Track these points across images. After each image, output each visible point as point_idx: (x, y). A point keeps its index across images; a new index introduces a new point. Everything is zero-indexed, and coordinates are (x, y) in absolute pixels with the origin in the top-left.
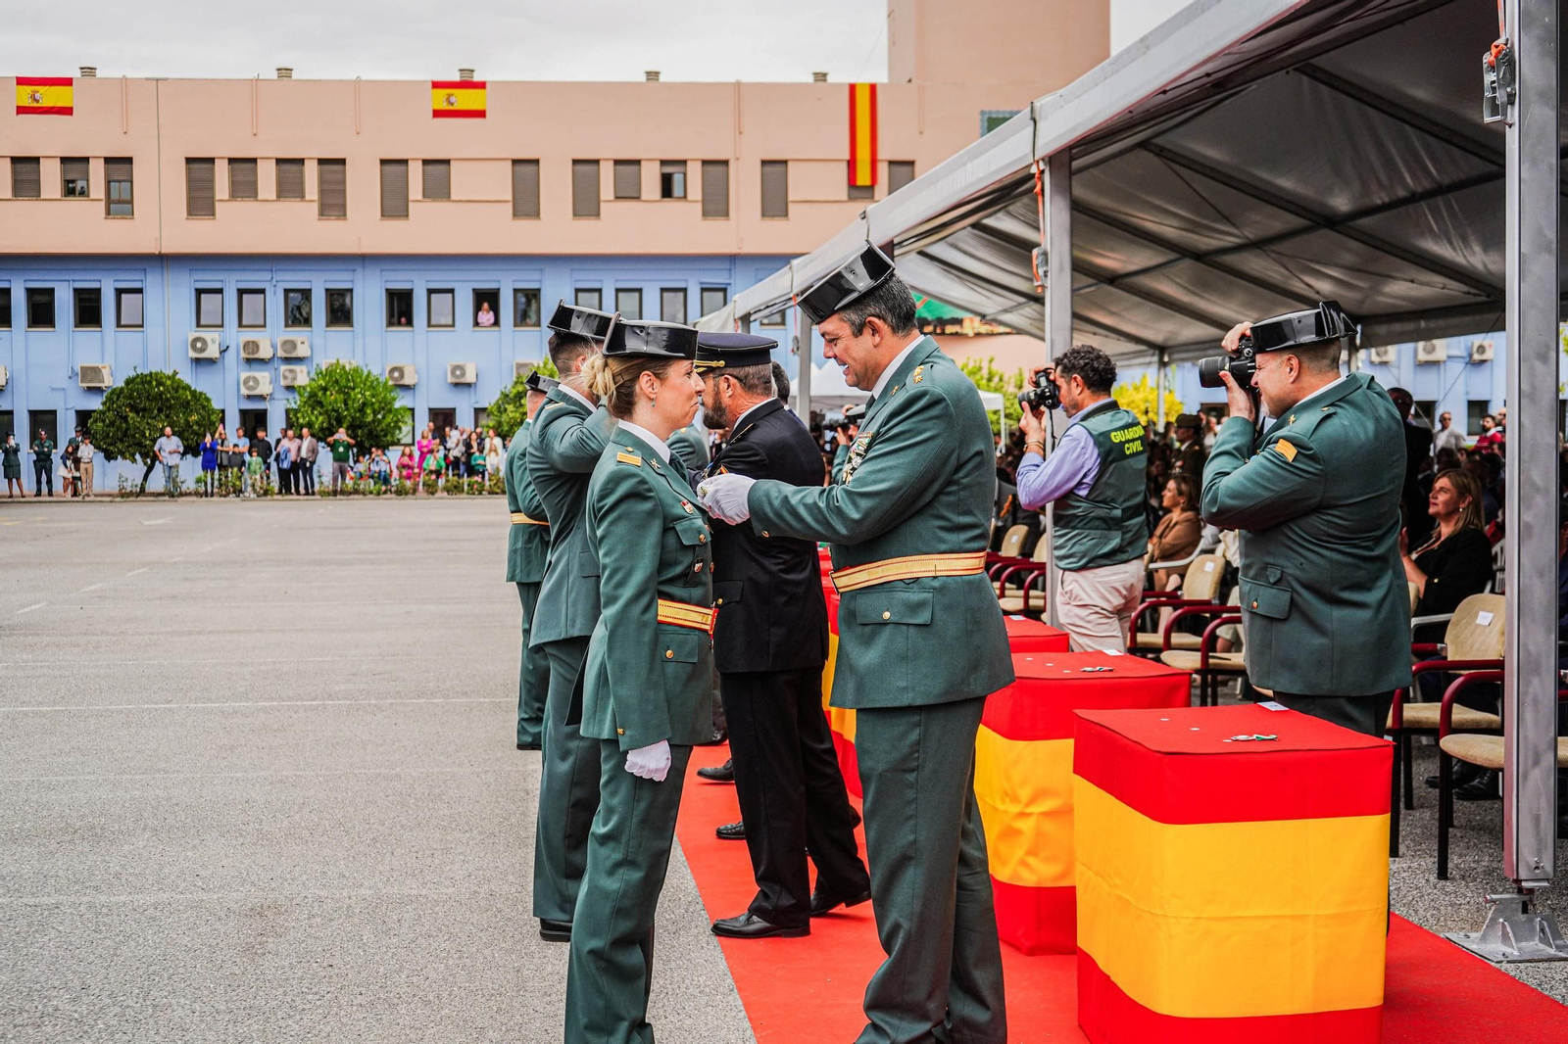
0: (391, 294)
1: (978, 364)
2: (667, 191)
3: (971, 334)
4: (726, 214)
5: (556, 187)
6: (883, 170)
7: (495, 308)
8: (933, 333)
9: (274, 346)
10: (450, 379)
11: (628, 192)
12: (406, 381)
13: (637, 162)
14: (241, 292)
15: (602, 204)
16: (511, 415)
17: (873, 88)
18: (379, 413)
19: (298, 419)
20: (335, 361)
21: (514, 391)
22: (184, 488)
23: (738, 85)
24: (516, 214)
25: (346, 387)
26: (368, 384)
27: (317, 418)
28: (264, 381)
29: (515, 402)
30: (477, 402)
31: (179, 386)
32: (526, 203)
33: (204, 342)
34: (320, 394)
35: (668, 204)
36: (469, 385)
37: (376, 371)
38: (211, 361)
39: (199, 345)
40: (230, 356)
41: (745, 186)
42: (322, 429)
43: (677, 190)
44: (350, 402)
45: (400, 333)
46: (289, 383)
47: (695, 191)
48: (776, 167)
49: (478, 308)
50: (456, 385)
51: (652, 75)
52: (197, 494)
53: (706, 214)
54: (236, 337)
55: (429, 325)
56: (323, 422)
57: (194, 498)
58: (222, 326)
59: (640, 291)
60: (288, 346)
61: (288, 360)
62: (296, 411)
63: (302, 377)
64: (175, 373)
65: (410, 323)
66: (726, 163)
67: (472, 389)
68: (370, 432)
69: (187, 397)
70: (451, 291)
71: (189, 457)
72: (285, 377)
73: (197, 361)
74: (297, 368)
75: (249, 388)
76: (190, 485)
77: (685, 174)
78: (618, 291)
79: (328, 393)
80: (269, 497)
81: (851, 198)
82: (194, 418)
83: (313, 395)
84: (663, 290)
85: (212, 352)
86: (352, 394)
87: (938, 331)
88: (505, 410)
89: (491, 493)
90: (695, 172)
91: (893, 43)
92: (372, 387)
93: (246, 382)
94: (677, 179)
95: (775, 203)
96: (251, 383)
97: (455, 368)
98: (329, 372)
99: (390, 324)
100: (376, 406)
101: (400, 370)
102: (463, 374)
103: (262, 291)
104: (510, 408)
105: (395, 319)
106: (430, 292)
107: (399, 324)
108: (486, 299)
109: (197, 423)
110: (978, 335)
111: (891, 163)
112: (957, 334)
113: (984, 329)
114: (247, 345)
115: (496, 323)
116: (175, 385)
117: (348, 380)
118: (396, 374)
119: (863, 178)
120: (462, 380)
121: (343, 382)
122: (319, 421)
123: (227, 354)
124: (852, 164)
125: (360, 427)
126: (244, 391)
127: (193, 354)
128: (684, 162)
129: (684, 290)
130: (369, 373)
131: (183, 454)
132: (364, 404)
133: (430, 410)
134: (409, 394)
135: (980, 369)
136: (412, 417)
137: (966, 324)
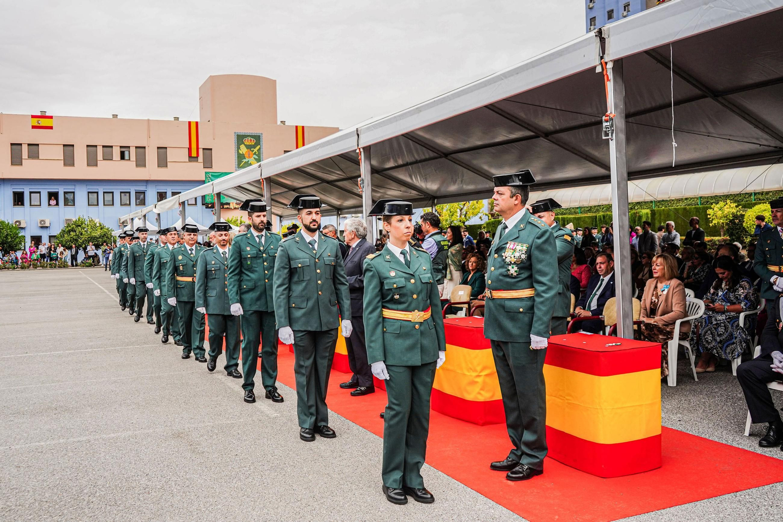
0: (15, 194)
2: (122, 157)
3: (233, 208)
4: (145, 166)
5: (80, 155)
6: (201, 151)
7: (57, 199)
10: (39, 225)
11: (108, 157)
12: (22, 226)
13: (112, 147)
15: (98, 161)
16: (66, 238)
17: (197, 123)
18: (13, 238)
21: (67, 229)
23: (149, 120)
24: (65, 165)
26: (8, 227)
29: (68, 234)
32: (69, 160)
35: (123, 162)
36: (47, 227)
37: (10, 222)
41: (151, 156)
43: (127, 157)
45: (19, 209)
47: (133, 158)
48: (162, 150)
49: (50, 199)
50: (42, 227)
51: (115, 116)
53: (137, 166)
55: (31, 205)
59: (113, 193)
65: (23, 204)
66: (145, 147)
67: (48, 229)
68: (10, 246)
70: (39, 193)
77: (129, 151)
78: (104, 193)
81: (190, 161)
84: (121, 192)
88: (64, 236)
89: (60, 267)
90: (133, 150)
91: (201, 108)
92: (10, 228)
94: (126, 154)
95: (163, 162)
97: (42, 221)
99: (15, 205)
101: (20, 222)
102: (45, 223)
104: (66, 235)
105: (17, 203)
106: (31, 193)
107: (18, 205)
108: (53, 196)
110: (235, 208)
111: (203, 149)
115: (57, 204)
118: (18, 224)
119: (194, 154)
120: (44, 225)
124: (190, 149)
125: (6, 244)
128: (129, 147)
129: (129, 193)
130: (8, 223)
132: (7, 235)
133: (31, 236)
134: (23, 231)
135: (237, 220)
136: (25, 239)
137: (231, 205)
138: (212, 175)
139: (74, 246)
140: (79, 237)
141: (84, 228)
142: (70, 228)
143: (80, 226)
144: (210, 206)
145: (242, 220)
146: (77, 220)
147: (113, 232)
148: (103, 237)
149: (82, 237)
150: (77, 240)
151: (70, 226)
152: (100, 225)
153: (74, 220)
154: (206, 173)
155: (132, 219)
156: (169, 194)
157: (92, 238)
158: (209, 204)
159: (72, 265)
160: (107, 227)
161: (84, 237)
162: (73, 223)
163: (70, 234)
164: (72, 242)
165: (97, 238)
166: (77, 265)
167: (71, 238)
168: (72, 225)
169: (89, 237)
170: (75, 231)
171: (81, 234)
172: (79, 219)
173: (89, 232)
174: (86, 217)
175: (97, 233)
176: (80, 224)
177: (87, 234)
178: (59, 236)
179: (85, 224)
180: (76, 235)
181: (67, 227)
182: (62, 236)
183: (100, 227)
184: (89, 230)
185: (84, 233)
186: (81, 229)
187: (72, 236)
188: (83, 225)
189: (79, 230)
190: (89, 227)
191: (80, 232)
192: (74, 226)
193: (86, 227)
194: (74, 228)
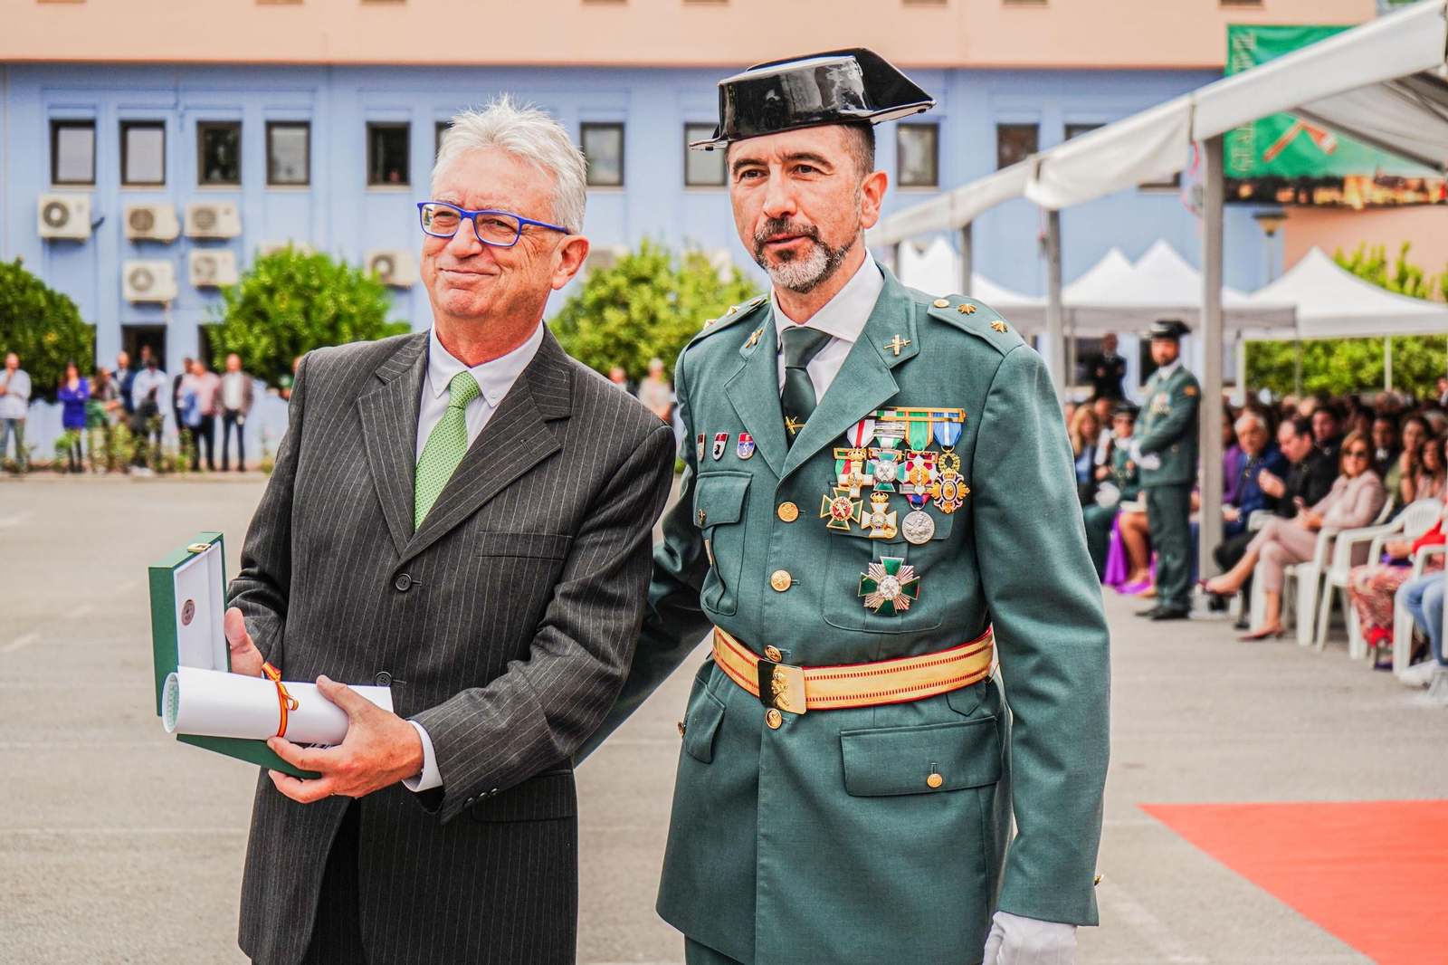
0: (373, 132)
1: (1377, 256)
3: (1358, 205)
8: (1295, 201)
9: (180, 219)
12: (400, 278)
14: (126, 126)
16: (587, 337)
19: (224, 341)
20: (283, 244)
21: (591, 297)
22: (36, 458)
25: (307, 286)
26: (343, 282)
27: (258, 339)
28: (163, 276)
29: (592, 316)
31: (27, 285)
33: (64, 211)
34: (263, 298)
37: (353, 263)
38: (75, 244)
39: (56, 215)
40: (106, 232)
42: (266, 360)
44: (314, 314)
45: (388, 196)
46: (203, 279)
52: (57, 468)
54: (118, 202)
56: (267, 348)
57: (52, 476)
58: (93, 182)
60: (204, 219)
61: (203, 242)
62: (222, 329)
63: (227, 270)
64: (19, 262)
65: (405, 180)
69: (39, 302)
71: (40, 404)
72: (198, 271)
73: (53, 244)
74: (217, 254)
75: (139, 289)
76: (44, 452)
79: (277, 297)
80: (178, 475)
82: (52, 338)
83: (250, 301)
85: (77, 227)
86: (317, 298)
87: (1303, 197)
88: (576, 329)
92: (350, 289)
93: (133, 278)
96: (141, 280)
98: (275, 263)
99: (373, 180)
100: (358, 321)
101: (389, 260)
103: (159, 125)
104: (584, 324)
105: (380, 174)
106: (437, 127)
107: (387, 180)
109: (57, 347)
110: (1371, 207)
112: (1333, 206)
113: (1380, 195)
114: (135, 216)
116: (20, 282)
117: (309, 276)
118: (383, 267)
121: (299, 278)
122: (262, 345)
123: (101, 231)
126: (130, 294)
127: (46, 231)
130: (343, 267)
131: (32, 399)
132: (337, 318)
134: (402, 300)
135: (1383, 263)
137: (1351, 187)
138: (1262, 42)
139: (617, 373)
140: (641, 334)
141: (663, 292)
142: (602, 291)
143: (644, 280)
144: (1245, 191)
145: (1412, 263)
146: (637, 253)
149: (654, 331)
150: (630, 348)
151: (604, 282)
152: (738, 280)
153: (621, 252)
154: (1232, 30)
155: (896, 247)
156: (1050, 131)
158: (1239, 183)
161: (666, 334)
162: (614, 266)
163: (602, 321)
167: (607, 335)
168: (615, 273)
170: (625, 306)
171: (653, 320)
172: (644, 251)
173: (685, 313)
174: (673, 242)
176: (646, 272)
177: (677, 321)
178: (557, 327)
179: (670, 274)
180: (629, 324)
181: (592, 285)
182: (570, 327)
183: (737, 289)
184: (689, 302)
185: (663, 314)
186: (654, 298)
187: (611, 327)
188: (662, 279)
189: (641, 298)
190: (689, 288)
191: (645, 309)
192: (621, 281)
193: (675, 286)
194: (625, 291)
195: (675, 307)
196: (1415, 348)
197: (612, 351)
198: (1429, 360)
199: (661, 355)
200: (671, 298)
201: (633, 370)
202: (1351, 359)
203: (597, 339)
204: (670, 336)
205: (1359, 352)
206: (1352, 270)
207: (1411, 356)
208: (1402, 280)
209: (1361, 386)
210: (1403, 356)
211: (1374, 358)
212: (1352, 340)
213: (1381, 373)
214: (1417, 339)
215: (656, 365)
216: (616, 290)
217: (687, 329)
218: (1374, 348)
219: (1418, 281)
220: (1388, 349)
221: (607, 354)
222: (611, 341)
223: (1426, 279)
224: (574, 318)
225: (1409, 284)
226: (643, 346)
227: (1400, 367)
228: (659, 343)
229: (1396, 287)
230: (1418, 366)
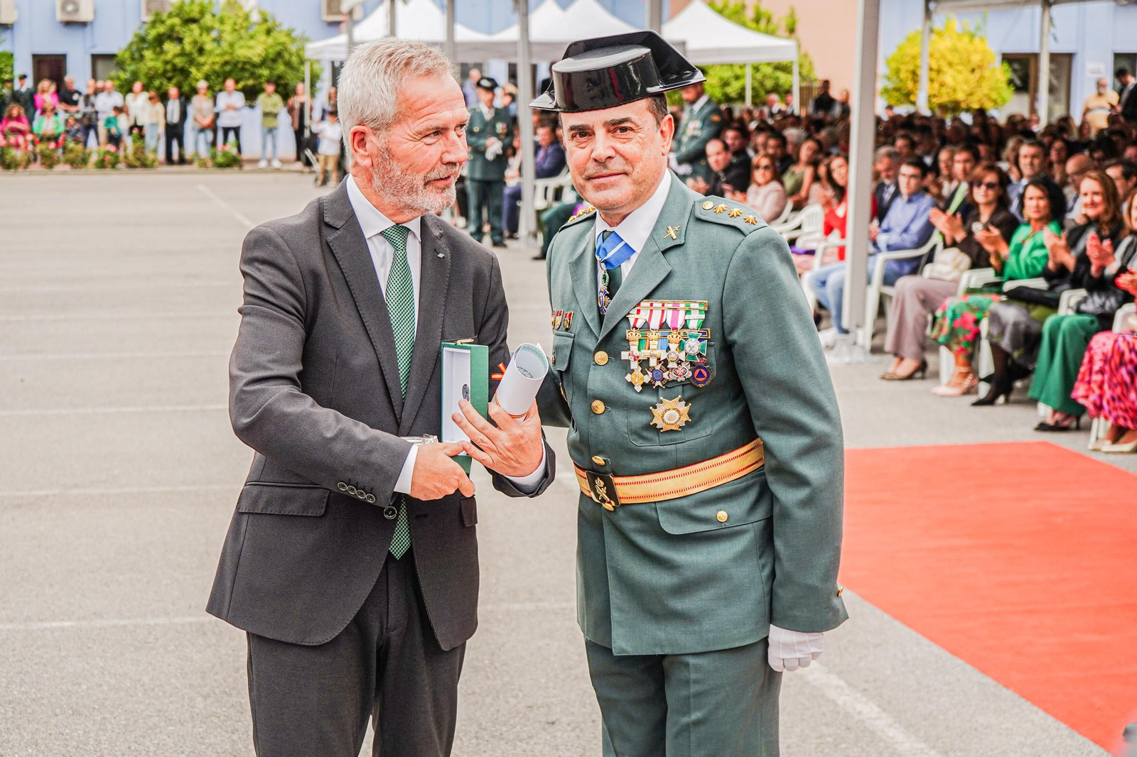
10: (60, 16)
16: (150, 64)
21: (153, 33)
29: (154, 48)
30: (93, 47)
36: (84, 24)
50: (68, 24)
67: (88, 29)
88: (142, 57)
89: (130, 166)
102: (76, 10)
104: (148, 54)
120: (76, 18)
133: (34, 56)
134: (7, 35)
135: (744, 7)
136: (12, 67)
139: (173, 91)
140: (192, 62)
141: (209, 30)
142: (161, 29)
143: (194, 21)
145: (764, 8)
147: (310, 46)
148: (274, 61)
149: (202, 59)
150: (184, 72)
151: (163, 22)
152: (265, 20)
157: (235, 65)
159: (169, 160)
160: (285, 27)
161: (211, 61)
162: (169, 9)
163: (162, 52)
164: (170, 79)
165: (254, 66)
166: (182, 161)
167: (167, 63)
168: (170, 16)
169: (226, 63)
170: (180, 40)
171: (201, 51)
173: (225, 45)
175: (254, 50)
176: (195, 14)
177: (218, 51)
178: (127, 55)
179: (214, 16)
180: (183, 54)
181: (154, 24)
182: (137, 55)
183: (265, 27)
184: (228, 37)
185: (209, 46)
186: (201, 35)
187: (169, 57)
188: (207, 20)
189: (191, 35)
190: (228, 27)
191: (195, 42)
192: (176, 21)
193: (217, 25)
194: (178, 28)
195: (217, 41)
196: (768, 70)
197: (170, 74)
198: (777, 78)
199: (207, 78)
200: (214, 34)
201: (186, 88)
202: (721, 79)
203: (159, 65)
204: (214, 63)
205: (727, 74)
206: (720, 12)
207: (764, 76)
208: (757, 20)
209: (728, 99)
210: (759, 76)
211: (737, 78)
212: (722, 65)
213: (743, 89)
214: (769, 64)
215: (202, 85)
216: (172, 28)
217: (227, 58)
218: (739, 72)
219: (769, 21)
220: (749, 71)
221: (166, 77)
222: (169, 67)
223: (775, 19)
224: (140, 50)
225: (763, 24)
226: (193, 70)
227: (756, 84)
228: (206, 68)
229: (753, 25)
230: (769, 84)
